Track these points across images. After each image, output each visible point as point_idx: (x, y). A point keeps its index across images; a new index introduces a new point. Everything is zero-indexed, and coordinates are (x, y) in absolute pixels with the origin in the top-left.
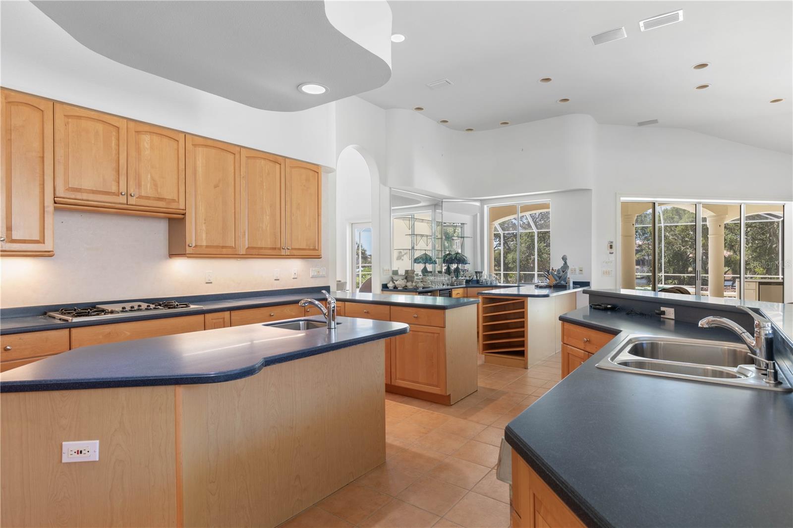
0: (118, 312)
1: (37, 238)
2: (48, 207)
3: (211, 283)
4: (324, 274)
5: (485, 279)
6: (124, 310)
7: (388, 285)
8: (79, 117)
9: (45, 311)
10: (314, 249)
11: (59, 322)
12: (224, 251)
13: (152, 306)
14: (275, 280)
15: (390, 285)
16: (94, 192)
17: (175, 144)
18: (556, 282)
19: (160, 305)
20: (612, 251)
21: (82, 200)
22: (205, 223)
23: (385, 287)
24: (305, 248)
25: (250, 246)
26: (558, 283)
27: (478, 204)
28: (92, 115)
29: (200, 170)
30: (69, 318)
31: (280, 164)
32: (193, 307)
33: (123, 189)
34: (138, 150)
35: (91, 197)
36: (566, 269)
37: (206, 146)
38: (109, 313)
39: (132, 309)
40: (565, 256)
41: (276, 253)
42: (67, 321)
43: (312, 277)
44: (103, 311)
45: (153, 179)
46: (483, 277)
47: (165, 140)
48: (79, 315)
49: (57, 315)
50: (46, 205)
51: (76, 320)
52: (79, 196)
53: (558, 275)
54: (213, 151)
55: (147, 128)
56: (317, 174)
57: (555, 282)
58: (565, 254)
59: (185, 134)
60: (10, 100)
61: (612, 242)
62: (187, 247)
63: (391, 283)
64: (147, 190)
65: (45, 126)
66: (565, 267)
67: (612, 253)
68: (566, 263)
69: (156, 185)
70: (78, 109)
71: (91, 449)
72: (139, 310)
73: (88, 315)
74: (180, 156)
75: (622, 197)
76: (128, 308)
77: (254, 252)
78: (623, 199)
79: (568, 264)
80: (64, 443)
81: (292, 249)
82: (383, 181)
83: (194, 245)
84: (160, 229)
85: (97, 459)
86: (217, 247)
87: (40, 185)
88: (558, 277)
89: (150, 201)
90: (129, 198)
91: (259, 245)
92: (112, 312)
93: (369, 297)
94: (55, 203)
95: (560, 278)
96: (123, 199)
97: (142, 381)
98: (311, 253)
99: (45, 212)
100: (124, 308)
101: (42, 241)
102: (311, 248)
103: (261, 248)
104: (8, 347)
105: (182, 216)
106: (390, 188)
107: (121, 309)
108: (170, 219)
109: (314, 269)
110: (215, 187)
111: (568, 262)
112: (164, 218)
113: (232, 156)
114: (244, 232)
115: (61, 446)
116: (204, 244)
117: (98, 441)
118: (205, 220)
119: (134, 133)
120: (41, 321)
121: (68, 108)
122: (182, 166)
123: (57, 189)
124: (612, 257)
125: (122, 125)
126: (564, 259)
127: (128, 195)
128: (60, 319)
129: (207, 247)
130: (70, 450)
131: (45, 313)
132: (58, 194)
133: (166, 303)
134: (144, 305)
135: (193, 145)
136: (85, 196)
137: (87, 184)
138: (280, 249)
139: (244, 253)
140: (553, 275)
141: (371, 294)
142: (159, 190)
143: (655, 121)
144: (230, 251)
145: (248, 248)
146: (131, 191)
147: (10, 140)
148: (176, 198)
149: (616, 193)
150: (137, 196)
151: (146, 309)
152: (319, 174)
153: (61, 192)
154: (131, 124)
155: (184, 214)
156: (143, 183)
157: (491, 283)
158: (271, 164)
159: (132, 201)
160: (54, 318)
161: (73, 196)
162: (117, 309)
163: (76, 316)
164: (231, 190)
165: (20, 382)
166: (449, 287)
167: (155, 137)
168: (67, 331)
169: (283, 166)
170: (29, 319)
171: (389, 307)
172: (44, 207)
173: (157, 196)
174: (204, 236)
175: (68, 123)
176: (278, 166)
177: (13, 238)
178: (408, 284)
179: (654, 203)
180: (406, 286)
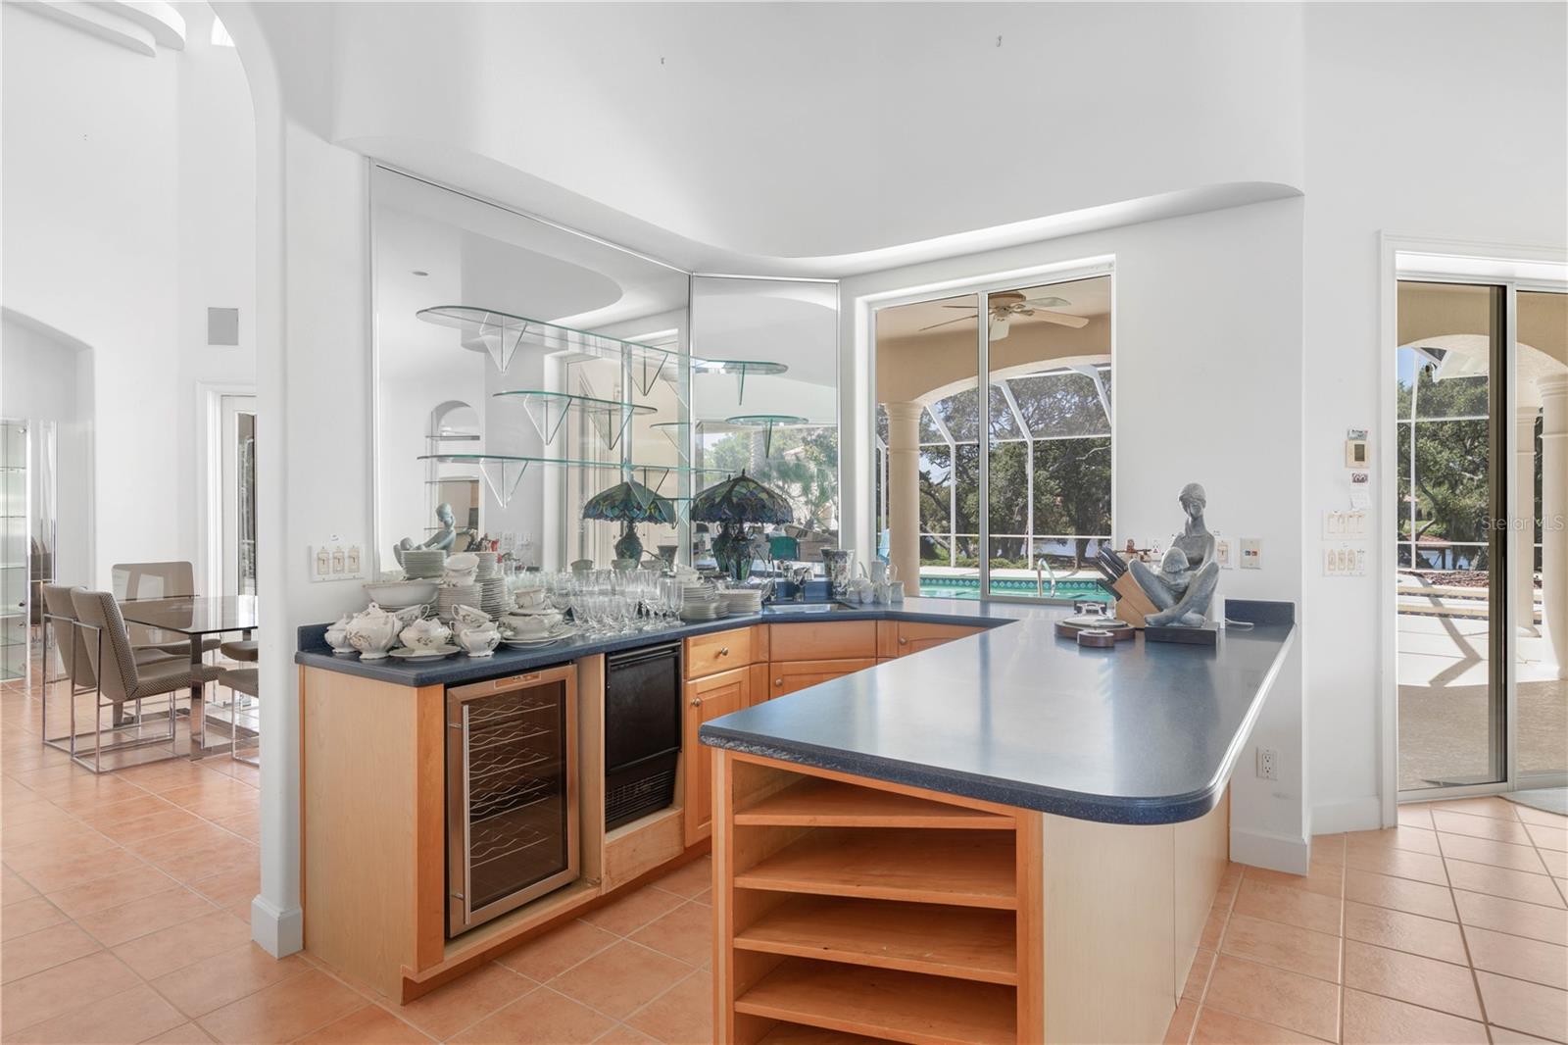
5: (856, 583)
18: (1159, 615)
20: (1361, 469)
23: (312, 645)
26: (1172, 619)
27: (830, 301)
36: (1203, 548)
40: (1195, 487)
46: (848, 575)
53: (1170, 579)
57: (1152, 617)
58: (1196, 481)
61: (1362, 435)
66: (1196, 541)
67: (1363, 480)
68: (1197, 521)
75: (1403, 254)
79: (1210, 525)
88: (1169, 588)
95: (1179, 594)
111: (1208, 515)
124: (1363, 495)
126: (1191, 501)
140: (1142, 576)
149: (1378, 233)
157: (876, 602)
166: (678, 626)
178: (408, 636)
179: (1504, 288)
180: (398, 644)
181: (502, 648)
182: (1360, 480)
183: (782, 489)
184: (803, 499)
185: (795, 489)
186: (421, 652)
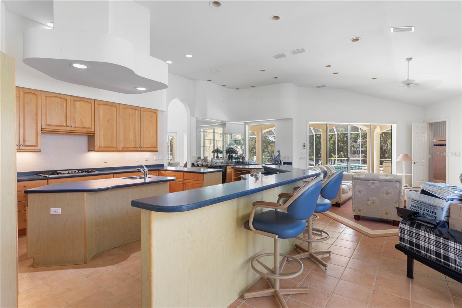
0: (66, 174)
1: (34, 144)
2: (39, 132)
3: (107, 162)
4: (161, 158)
5: (246, 161)
6: (68, 173)
7: (195, 164)
8: (51, 96)
9: (37, 173)
10: (155, 147)
11: (43, 177)
12: (112, 149)
13: (80, 172)
14: (137, 161)
15: (196, 164)
16: (57, 126)
17: (90, 105)
19: (84, 171)
20: (304, 148)
21: (52, 129)
22: (103, 137)
23: (193, 165)
24: (150, 147)
25: (124, 146)
26: (275, 163)
27: (243, 124)
28: (56, 95)
29: (101, 115)
30: (47, 176)
31: (138, 110)
32: (97, 172)
33: (68, 124)
34: (75, 108)
35: (56, 128)
37: (104, 105)
38: (62, 174)
39: (72, 173)
41: (136, 149)
42: (47, 177)
43: (155, 160)
44: (60, 173)
45: (81, 119)
46: (245, 160)
47: (86, 103)
48: (51, 174)
49: (42, 175)
50: (38, 132)
51: (50, 176)
52: (51, 128)
54: (107, 107)
55: (79, 99)
56: (156, 114)
57: (273, 163)
59: (95, 100)
60: (25, 92)
61: (305, 144)
62: (95, 148)
63: (196, 163)
64: (78, 124)
65: (38, 101)
67: (305, 149)
68: (279, 154)
69: (82, 122)
70: (50, 93)
71: (59, 211)
72: (75, 173)
73: (54, 174)
74: (92, 109)
75: (310, 122)
76: (70, 172)
77: (126, 149)
78: (310, 123)
79: (281, 154)
80: (51, 209)
81: (144, 148)
82: (192, 114)
83: (98, 146)
84: (84, 140)
85: (61, 213)
86: (108, 147)
87: (36, 124)
88: (275, 160)
89: (79, 129)
90: (71, 127)
91: (128, 146)
92: (64, 174)
93: (185, 169)
94: (42, 131)
96: (68, 128)
97: (74, 190)
98: (154, 149)
99: (38, 135)
100: (68, 172)
101: (37, 146)
102: (153, 147)
103: (129, 147)
104: (25, 186)
105: (93, 134)
106: (196, 118)
107: (67, 173)
108: (88, 136)
109: (156, 156)
110: (108, 121)
112: (86, 135)
113: (116, 108)
114: (121, 141)
115: (50, 209)
116: (103, 146)
117: (61, 208)
118: (103, 136)
119: (73, 101)
120: (35, 177)
121: (47, 93)
122: (93, 114)
123: (42, 125)
124: (305, 151)
125: (68, 98)
126: (279, 151)
127: (70, 126)
128: (44, 176)
129: (104, 147)
130: (53, 211)
131: (37, 174)
132: (43, 127)
133: (87, 170)
134: (77, 171)
135: (98, 104)
136: (53, 128)
137: (54, 123)
138: (138, 148)
139: (121, 150)
140: (273, 159)
141: (187, 168)
142: (83, 124)
143: (324, 86)
144: (114, 149)
145: (123, 147)
146: (72, 125)
147: (25, 107)
148: (91, 127)
149: (307, 120)
150: (74, 127)
151: (78, 173)
152: (157, 114)
153: (44, 127)
154: (72, 98)
155: (94, 134)
156: (77, 121)
157: (248, 163)
158: (134, 110)
159: (72, 129)
160: (41, 176)
161: (48, 128)
162: (66, 173)
163: (50, 175)
164: (115, 123)
165: (38, 190)
166: (226, 165)
167: (82, 103)
168: (46, 181)
169: (139, 111)
170: (31, 176)
171: (183, 173)
172: (37, 132)
173: (83, 127)
174: (103, 143)
175: (47, 99)
176: (137, 111)
177: (26, 145)
178: (204, 163)
179: (327, 125)
180: (202, 164)
181: (211, 165)
182: (304, 149)
183: (236, 147)
184: (241, 149)
185: (239, 147)
186: (204, 165)
